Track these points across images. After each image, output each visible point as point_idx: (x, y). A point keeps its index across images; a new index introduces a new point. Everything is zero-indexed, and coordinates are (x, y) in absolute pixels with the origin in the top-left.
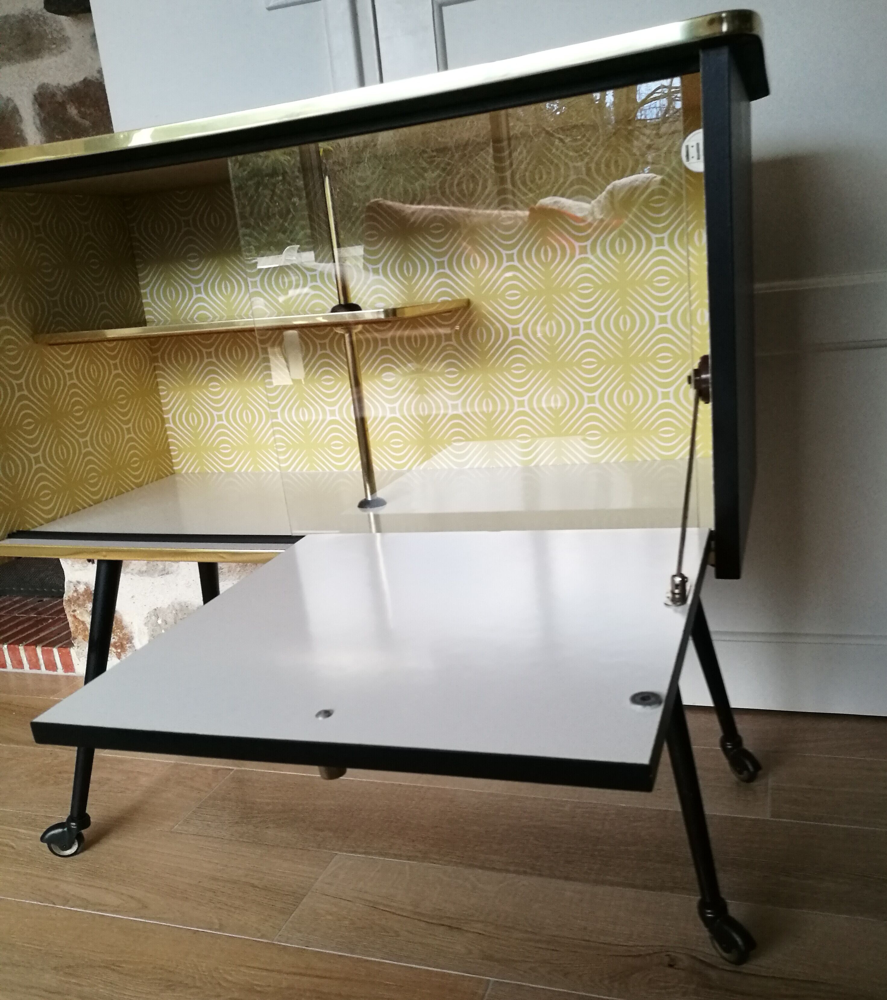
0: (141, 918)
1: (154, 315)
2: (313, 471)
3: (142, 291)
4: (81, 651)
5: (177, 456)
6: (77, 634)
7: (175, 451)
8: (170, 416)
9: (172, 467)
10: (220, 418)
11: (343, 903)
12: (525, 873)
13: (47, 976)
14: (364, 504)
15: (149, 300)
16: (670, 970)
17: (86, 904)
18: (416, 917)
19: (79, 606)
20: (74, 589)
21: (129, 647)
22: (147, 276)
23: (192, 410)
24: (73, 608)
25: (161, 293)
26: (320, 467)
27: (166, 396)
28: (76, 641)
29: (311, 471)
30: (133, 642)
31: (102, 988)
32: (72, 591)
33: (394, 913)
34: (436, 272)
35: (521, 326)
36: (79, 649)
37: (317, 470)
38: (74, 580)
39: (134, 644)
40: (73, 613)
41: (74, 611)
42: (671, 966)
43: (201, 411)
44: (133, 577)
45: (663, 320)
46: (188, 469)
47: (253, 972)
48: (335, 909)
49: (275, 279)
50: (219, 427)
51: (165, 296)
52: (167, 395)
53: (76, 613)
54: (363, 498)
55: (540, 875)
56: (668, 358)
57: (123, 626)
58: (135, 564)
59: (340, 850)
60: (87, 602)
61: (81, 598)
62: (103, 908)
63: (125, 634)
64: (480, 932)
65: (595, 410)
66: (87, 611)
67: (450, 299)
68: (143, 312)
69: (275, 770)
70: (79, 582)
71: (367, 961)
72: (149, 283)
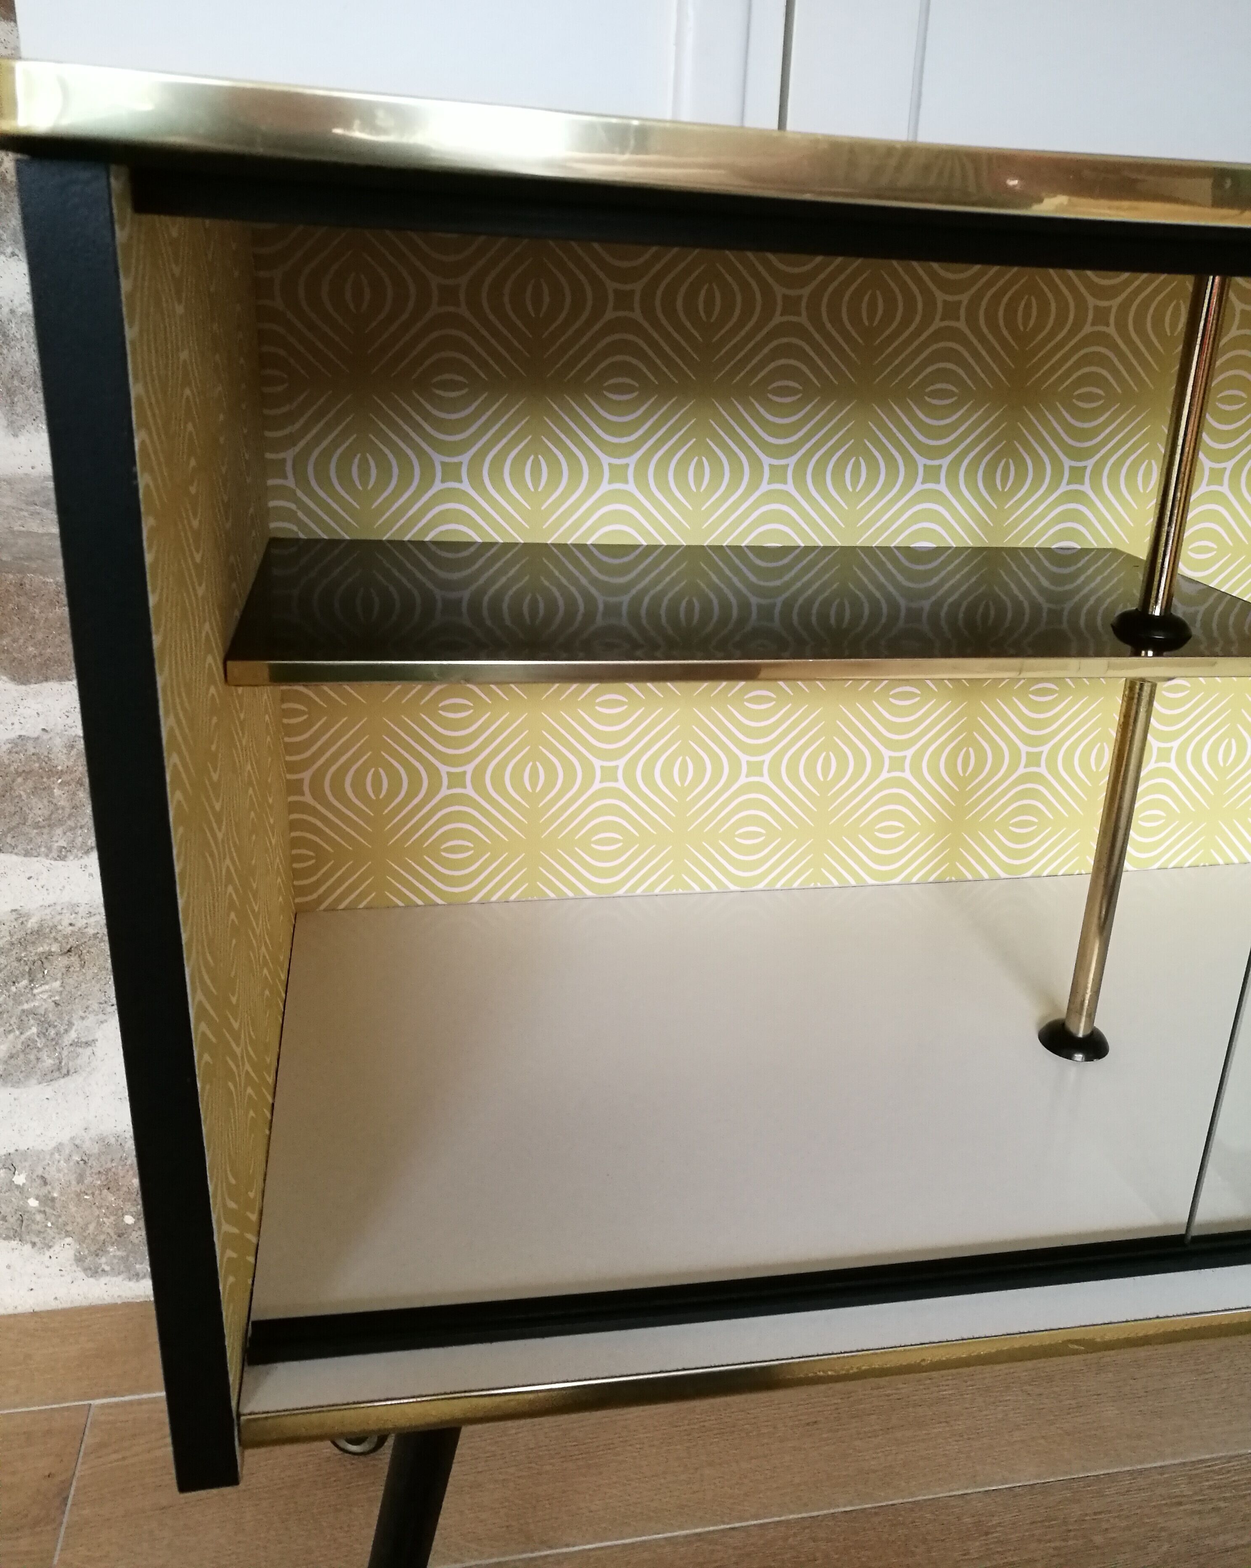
15: (291, 482)
72: (292, 440)
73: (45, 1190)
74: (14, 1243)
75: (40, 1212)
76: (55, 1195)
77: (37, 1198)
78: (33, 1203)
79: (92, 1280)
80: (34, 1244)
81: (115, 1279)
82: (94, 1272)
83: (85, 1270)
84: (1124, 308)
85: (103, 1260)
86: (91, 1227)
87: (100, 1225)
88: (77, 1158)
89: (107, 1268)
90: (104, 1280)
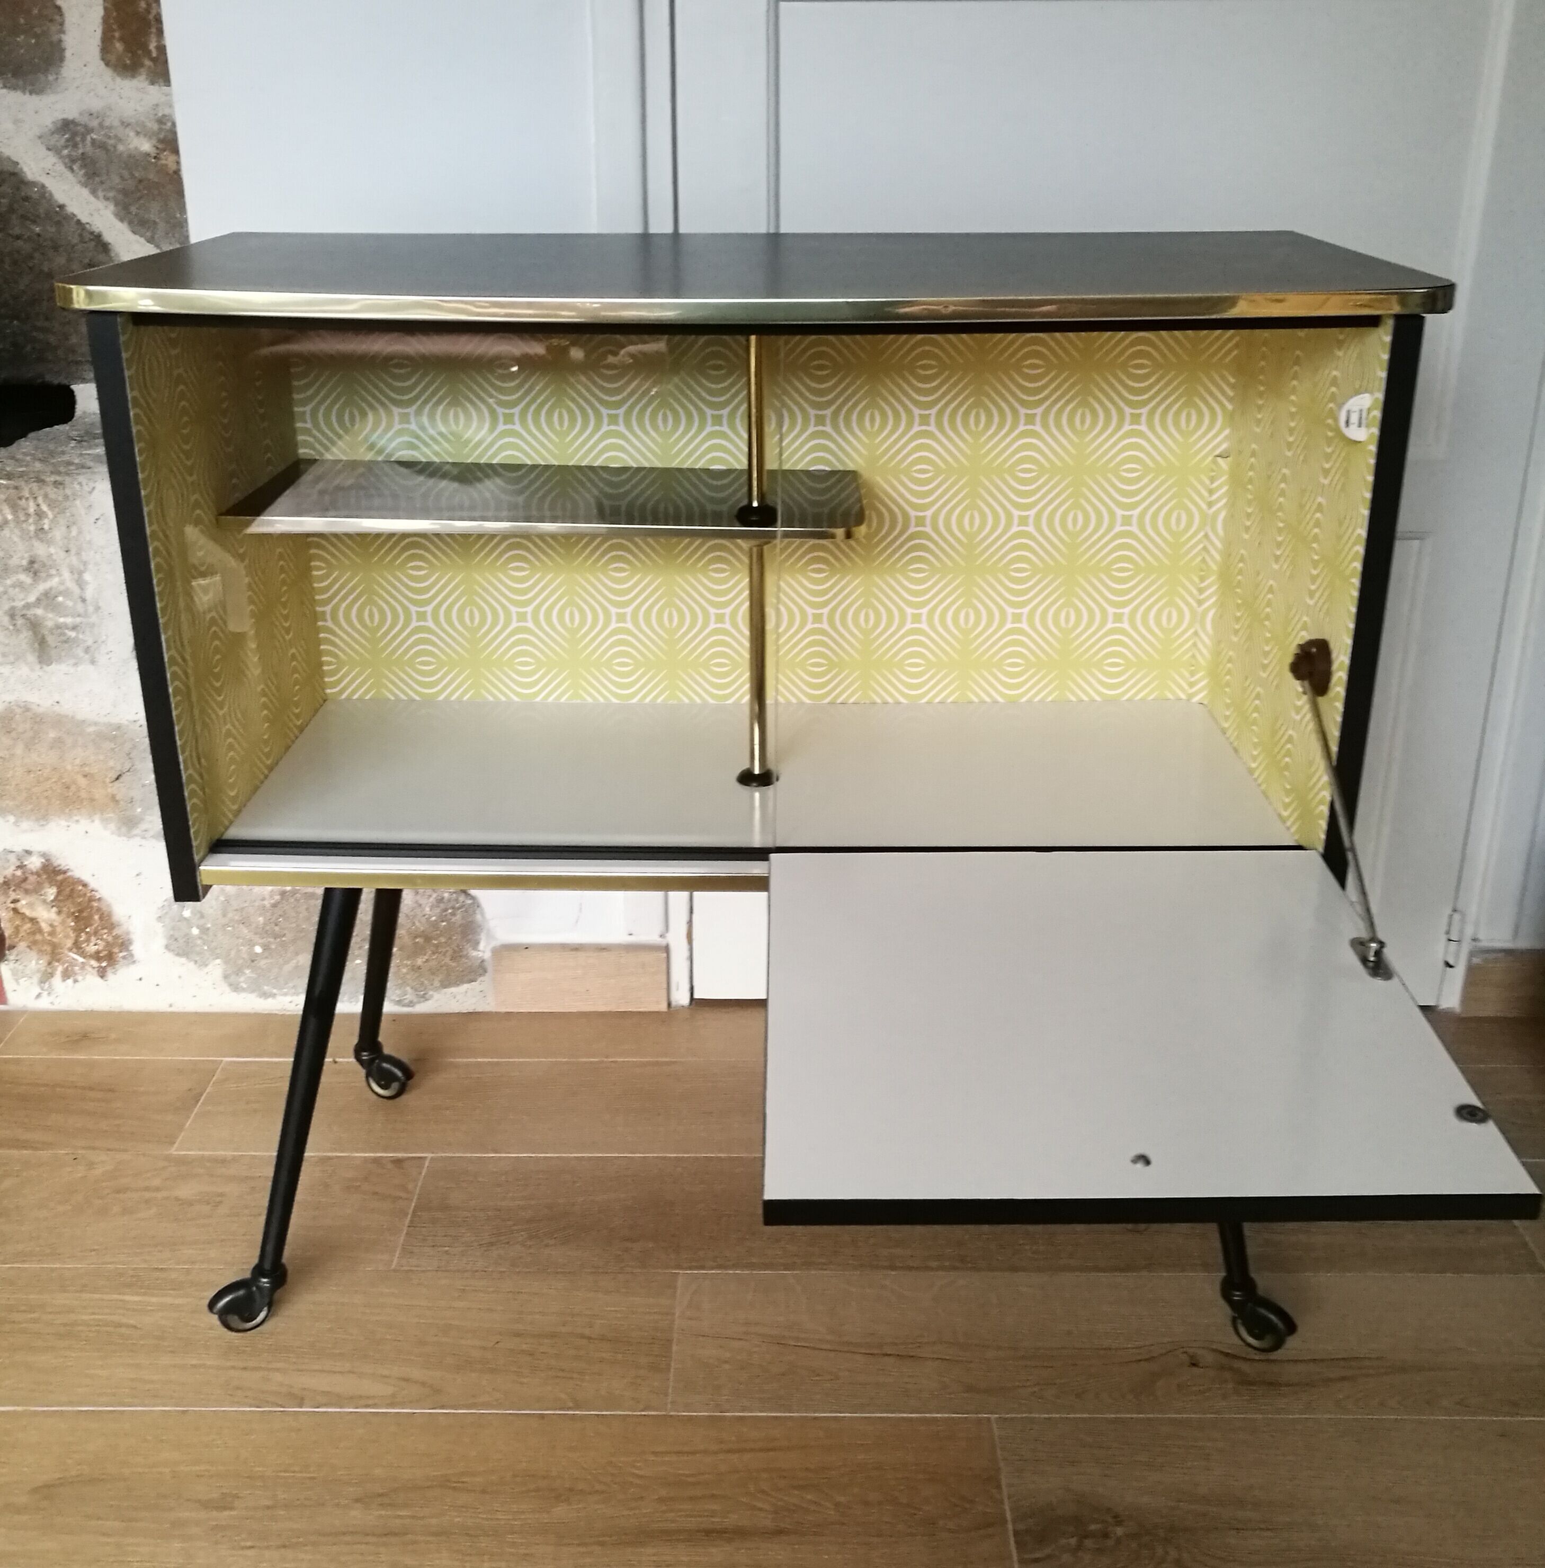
0: (442, 1407)
1: (314, 449)
2: (579, 701)
3: (297, 410)
4: (21, 967)
5: (333, 673)
6: (16, 940)
7: (330, 664)
8: (328, 609)
9: (323, 690)
10: (422, 616)
11: (736, 1344)
12: (955, 1268)
13: (353, 1513)
14: (747, 778)
15: (309, 425)
16: (1195, 1370)
17: (339, 1400)
18: (846, 1349)
19: (27, 892)
20: (18, 864)
21: (124, 958)
22: (308, 386)
23: (370, 602)
24: (13, 896)
25: (333, 416)
26: (590, 695)
27: (322, 579)
28: (15, 951)
29: (574, 701)
30: (131, 948)
31: (456, 1517)
32: (13, 868)
33: (814, 1348)
34: (811, 429)
35: (929, 513)
36: (16, 965)
37: (585, 700)
38: (18, 849)
39: (133, 952)
40: (12, 906)
41: (15, 901)
42: (1194, 1365)
43: (387, 603)
44: (143, 842)
45: (1127, 520)
46: (354, 692)
47: (667, 1459)
48: (728, 1355)
49: (547, 413)
50: (417, 630)
51: (341, 421)
52: (327, 576)
53: (18, 905)
54: (746, 766)
55: (976, 1269)
56: (1127, 570)
57: (112, 924)
58: (151, 822)
59: (679, 1267)
60: (47, 885)
61: (32, 879)
62: (370, 1402)
63: (117, 937)
64: (944, 1357)
65: (1021, 632)
66: (44, 901)
67: (827, 469)
69: (496, 1152)
70: (28, 852)
71: (816, 1418)
72: (311, 399)
73: (202, 922)
74: (183, 960)
75: (200, 938)
76: (209, 926)
77: (198, 927)
78: (195, 931)
79: (235, 994)
80: (196, 962)
81: (250, 995)
82: (236, 988)
83: (231, 985)
85: (242, 979)
86: (233, 953)
87: (239, 951)
88: (222, 898)
89: (244, 986)
90: (243, 995)
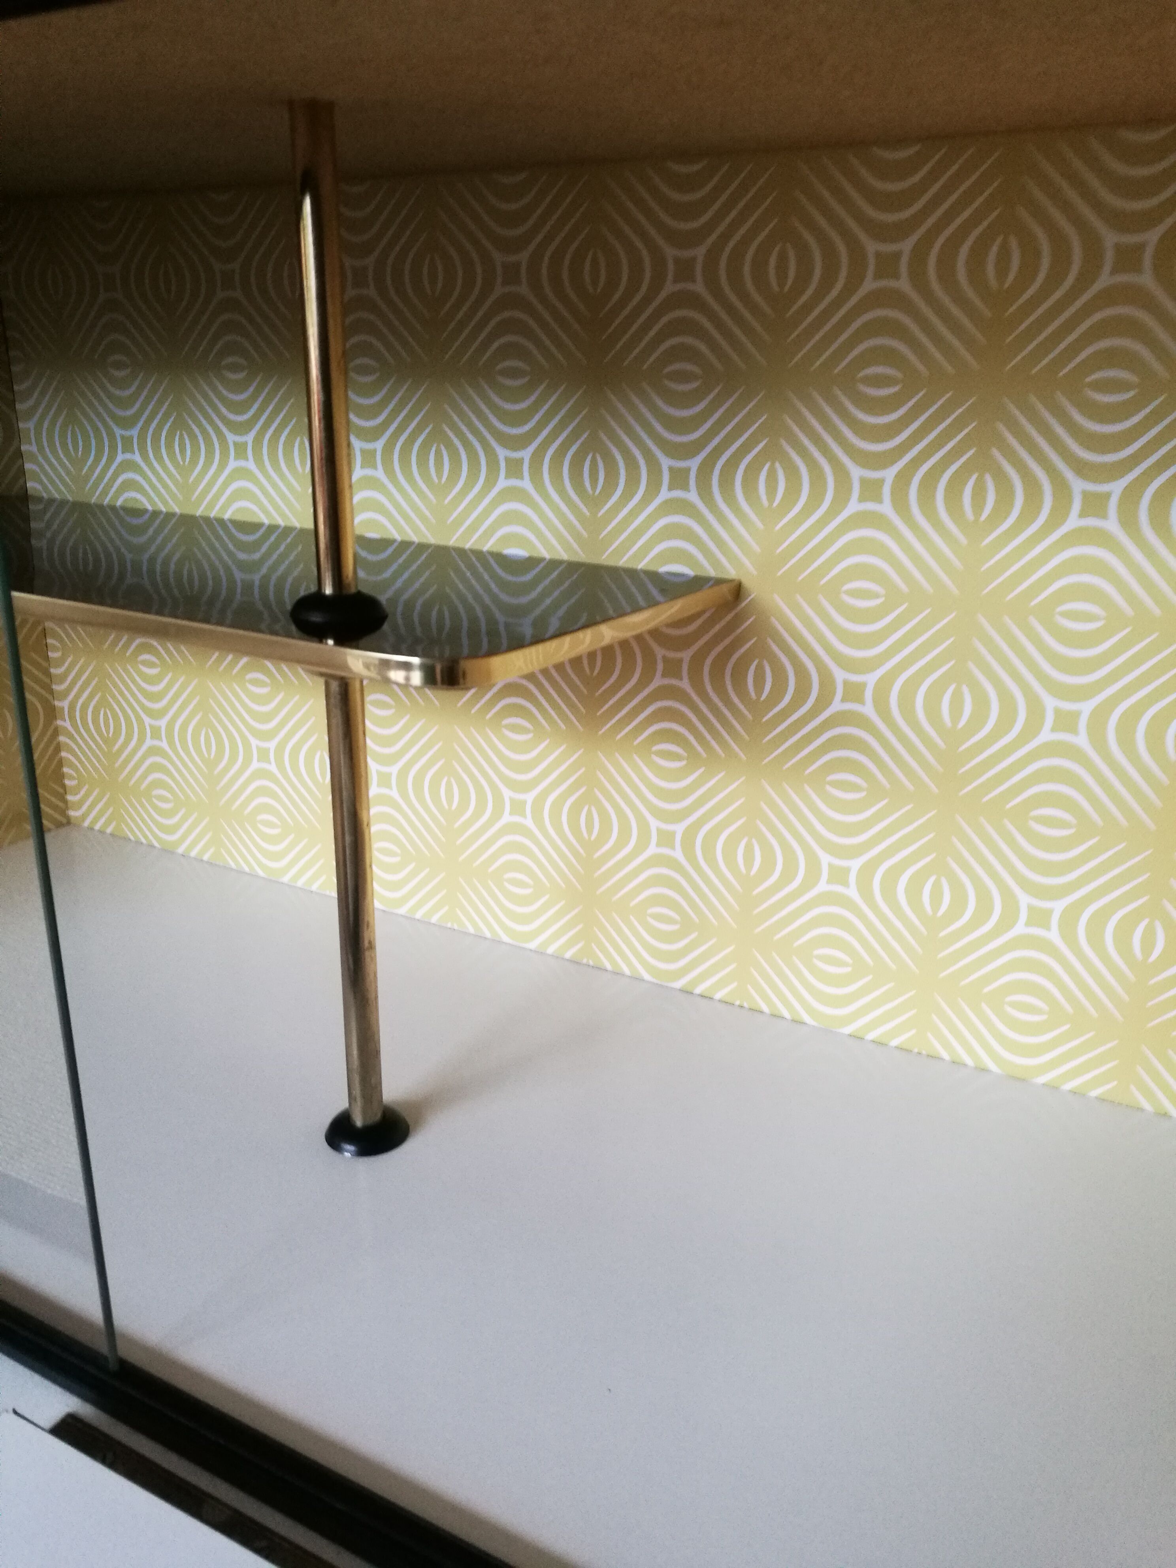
1: (41, 482)
3: (21, 425)
5: (76, 790)
7: (71, 778)
15: (34, 448)
22: (30, 391)
25: (57, 438)
34: (665, 495)
46: (95, 821)
51: (64, 445)
67: (692, 572)
68: (22, 472)
72: (35, 408)
84: (712, 257)
